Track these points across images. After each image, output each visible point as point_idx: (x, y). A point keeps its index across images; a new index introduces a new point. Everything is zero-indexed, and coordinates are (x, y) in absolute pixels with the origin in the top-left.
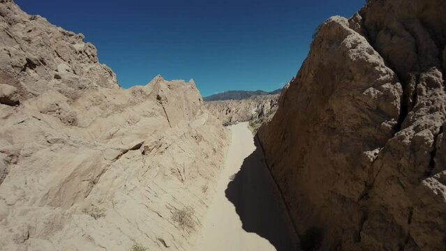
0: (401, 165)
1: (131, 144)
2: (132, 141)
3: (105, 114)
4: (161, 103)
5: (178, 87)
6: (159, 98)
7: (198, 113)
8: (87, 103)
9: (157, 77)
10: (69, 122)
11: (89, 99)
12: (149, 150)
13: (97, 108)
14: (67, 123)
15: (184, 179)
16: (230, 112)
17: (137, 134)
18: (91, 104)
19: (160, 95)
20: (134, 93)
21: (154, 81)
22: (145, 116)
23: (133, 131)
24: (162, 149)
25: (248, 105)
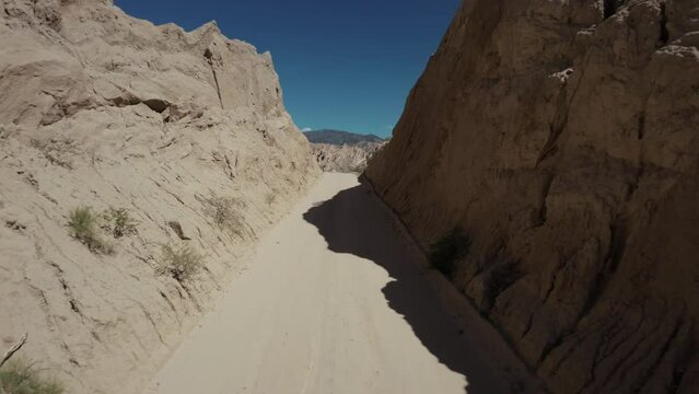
0: (615, 55)
1: (146, 94)
2: (150, 92)
3: (111, 39)
4: (211, 64)
5: (242, 52)
6: (208, 54)
7: (273, 111)
8: (83, 13)
9: (209, 24)
10: (48, 19)
11: (88, 9)
12: (178, 114)
13: (98, 26)
14: (43, 19)
15: (234, 174)
16: (323, 158)
17: (161, 86)
18: (90, 16)
19: (211, 51)
20: (166, 32)
21: (204, 28)
22: (180, 70)
23: (154, 79)
24: (201, 122)
25: (352, 155)
